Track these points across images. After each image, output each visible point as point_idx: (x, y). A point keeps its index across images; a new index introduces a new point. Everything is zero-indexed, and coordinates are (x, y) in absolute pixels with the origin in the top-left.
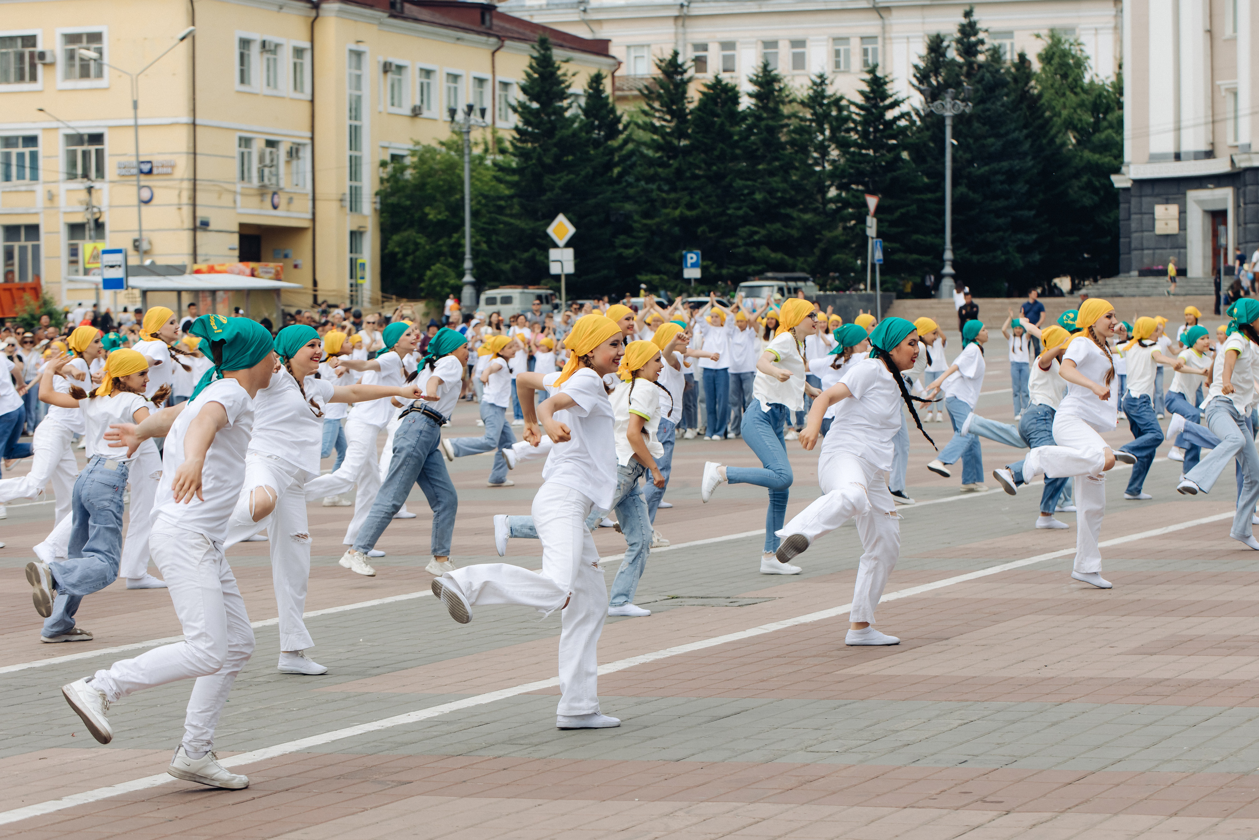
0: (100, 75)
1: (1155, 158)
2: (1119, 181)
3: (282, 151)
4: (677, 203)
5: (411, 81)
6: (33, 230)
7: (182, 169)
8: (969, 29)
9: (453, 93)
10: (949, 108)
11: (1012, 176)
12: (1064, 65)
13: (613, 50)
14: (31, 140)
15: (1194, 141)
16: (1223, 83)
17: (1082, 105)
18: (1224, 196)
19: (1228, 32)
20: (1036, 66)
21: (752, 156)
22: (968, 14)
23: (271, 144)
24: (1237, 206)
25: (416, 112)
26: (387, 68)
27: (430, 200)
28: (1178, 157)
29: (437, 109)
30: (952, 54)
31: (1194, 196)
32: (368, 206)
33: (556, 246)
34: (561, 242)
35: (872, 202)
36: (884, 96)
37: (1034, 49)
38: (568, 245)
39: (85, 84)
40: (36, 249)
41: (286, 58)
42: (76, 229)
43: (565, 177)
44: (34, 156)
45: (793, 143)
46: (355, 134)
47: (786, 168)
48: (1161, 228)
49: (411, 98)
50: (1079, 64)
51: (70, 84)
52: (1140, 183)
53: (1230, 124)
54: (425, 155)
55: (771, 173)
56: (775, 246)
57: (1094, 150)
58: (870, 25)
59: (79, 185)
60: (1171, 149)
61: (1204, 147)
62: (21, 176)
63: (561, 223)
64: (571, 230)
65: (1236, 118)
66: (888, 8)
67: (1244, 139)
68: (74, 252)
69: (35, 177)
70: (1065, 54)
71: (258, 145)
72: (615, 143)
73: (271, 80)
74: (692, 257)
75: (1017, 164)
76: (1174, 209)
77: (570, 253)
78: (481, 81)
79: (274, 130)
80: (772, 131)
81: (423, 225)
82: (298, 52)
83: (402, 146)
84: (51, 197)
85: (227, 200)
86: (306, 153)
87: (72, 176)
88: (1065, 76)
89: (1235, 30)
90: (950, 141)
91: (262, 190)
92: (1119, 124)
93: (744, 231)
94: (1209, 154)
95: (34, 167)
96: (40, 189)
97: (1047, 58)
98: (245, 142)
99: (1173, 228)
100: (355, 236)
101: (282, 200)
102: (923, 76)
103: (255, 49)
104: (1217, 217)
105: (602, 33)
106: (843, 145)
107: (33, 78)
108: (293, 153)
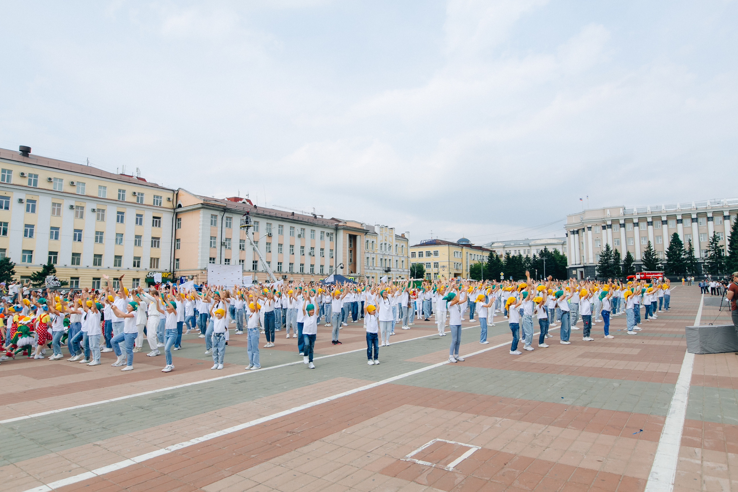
0: (438, 255)
1: (572, 265)
2: (567, 267)
3: (459, 264)
4: (509, 271)
5: (473, 255)
6: (430, 274)
7: (448, 266)
8: (545, 249)
9: (478, 257)
10: (544, 259)
11: (552, 267)
12: (557, 253)
13: (496, 252)
14: (430, 263)
15: (578, 262)
16: (582, 255)
17: (560, 258)
18: (583, 269)
19: (582, 249)
20: (553, 253)
21: (518, 265)
22: (545, 247)
23: (457, 263)
24: (584, 271)
25: (474, 260)
26: (470, 254)
27: (476, 270)
28: (576, 264)
29: (476, 259)
30: (543, 252)
31: (578, 269)
32: (469, 271)
33: (501, 275)
35: (536, 270)
36: (536, 257)
37: (553, 251)
39: (436, 257)
40: (430, 276)
41: (459, 253)
42: (435, 274)
43: (495, 267)
44: (430, 265)
45: (524, 263)
46: (467, 262)
47: (523, 266)
48: (573, 273)
49: (473, 258)
50: (559, 253)
51: (434, 257)
52: (570, 268)
53: (583, 261)
54: (475, 265)
55: (521, 267)
56: (522, 276)
57: (562, 263)
58: (529, 248)
59: (437, 268)
60: (575, 264)
61: (579, 263)
62: (428, 267)
64: (503, 274)
65: (584, 260)
67: (585, 262)
68: (435, 276)
69: (430, 267)
70: (557, 251)
71: (456, 264)
72: (500, 263)
73: (458, 256)
74: (511, 277)
75: (552, 265)
76: (575, 271)
77: (503, 276)
78: (481, 256)
79: (458, 262)
80: (521, 262)
81: (475, 273)
82: (460, 253)
83: (473, 264)
84: (432, 270)
85: (453, 270)
86: (461, 265)
87: (434, 267)
88: (557, 254)
89: (583, 248)
90: (544, 263)
91: (457, 269)
92: (566, 260)
93: (518, 274)
94: (580, 264)
95: (430, 266)
96: (431, 269)
97: (554, 252)
98: (455, 263)
99: (575, 273)
100: (467, 274)
101: (459, 270)
102: (540, 255)
103: (456, 252)
104: (582, 272)
105: (494, 250)
106: (531, 263)
107: (430, 256)
108: (460, 265)
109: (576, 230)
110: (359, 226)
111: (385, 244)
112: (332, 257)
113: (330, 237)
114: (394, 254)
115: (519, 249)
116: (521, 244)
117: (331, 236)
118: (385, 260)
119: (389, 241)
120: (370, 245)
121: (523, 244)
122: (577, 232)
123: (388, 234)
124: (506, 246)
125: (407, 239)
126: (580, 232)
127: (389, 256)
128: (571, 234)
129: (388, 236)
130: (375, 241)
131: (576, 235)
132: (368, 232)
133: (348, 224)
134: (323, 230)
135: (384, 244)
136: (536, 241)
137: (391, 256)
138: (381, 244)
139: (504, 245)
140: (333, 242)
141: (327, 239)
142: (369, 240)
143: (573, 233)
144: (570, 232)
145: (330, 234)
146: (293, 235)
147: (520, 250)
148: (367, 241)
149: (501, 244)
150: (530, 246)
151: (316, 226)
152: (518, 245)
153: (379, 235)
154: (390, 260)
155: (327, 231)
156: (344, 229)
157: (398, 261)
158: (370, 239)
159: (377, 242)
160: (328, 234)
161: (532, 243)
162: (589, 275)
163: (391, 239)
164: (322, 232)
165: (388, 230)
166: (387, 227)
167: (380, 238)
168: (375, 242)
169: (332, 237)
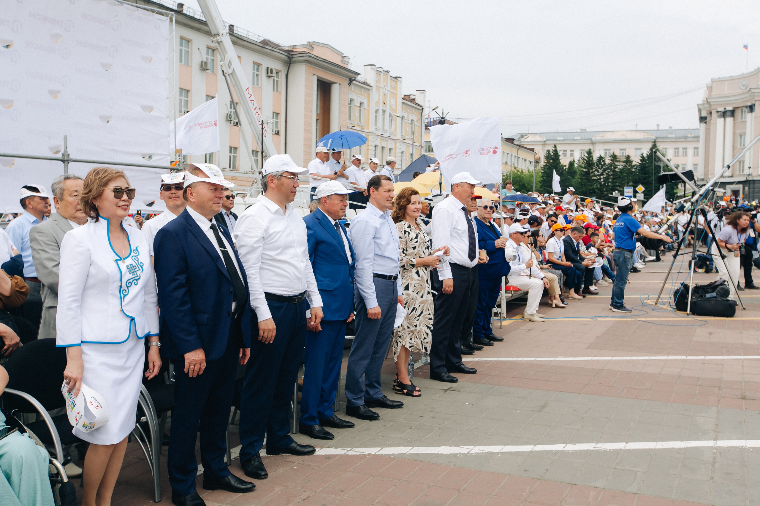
18: (739, 187)
24: (743, 189)
31: (727, 187)
33: (638, 193)
34: (640, 192)
38: (642, 193)
53: (738, 171)
61: (736, 174)
63: (640, 187)
65: (741, 169)
66: (595, 143)
77: (643, 195)
89: (743, 145)
94: (732, 177)
104: (736, 192)
109: (729, 108)
110: (337, 60)
111: (384, 111)
112: (278, 133)
113: (274, 79)
114: (399, 137)
115: (571, 147)
116: (576, 138)
117: (276, 79)
118: (383, 148)
119: (391, 106)
120: (356, 112)
121: (579, 138)
122: (733, 113)
123: (389, 88)
124: (548, 142)
125: (421, 107)
126: (738, 113)
127: (389, 141)
128: (719, 117)
129: (389, 93)
130: (365, 101)
131: (729, 120)
132: (354, 80)
133: (317, 52)
134: (259, 59)
135: (380, 112)
136: (605, 133)
137: (393, 142)
138: (377, 111)
139: (545, 139)
140: (280, 93)
141: (266, 84)
142: (354, 97)
143: (724, 114)
144: (718, 112)
145: (274, 71)
146: (188, 64)
147: (573, 151)
148: (351, 100)
149: (538, 138)
150: (593, 143)
151: (244, 47)
152: (570, 140)
153: (374, 89)
154: (390, 149)
155: (267, 63)
156: (306, 61)
157: (404, 154)
158: (358, 97)
159: (369, 106)
160: (269, 72)
161: (598, 138)
162: (756, 198)
163: (393, 101)
164: (257, 65)
165: (389, 80)
166: (387, 72)
167: (375, 95)
168: (365, 106)
169: (277, 81)
